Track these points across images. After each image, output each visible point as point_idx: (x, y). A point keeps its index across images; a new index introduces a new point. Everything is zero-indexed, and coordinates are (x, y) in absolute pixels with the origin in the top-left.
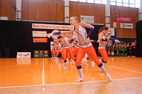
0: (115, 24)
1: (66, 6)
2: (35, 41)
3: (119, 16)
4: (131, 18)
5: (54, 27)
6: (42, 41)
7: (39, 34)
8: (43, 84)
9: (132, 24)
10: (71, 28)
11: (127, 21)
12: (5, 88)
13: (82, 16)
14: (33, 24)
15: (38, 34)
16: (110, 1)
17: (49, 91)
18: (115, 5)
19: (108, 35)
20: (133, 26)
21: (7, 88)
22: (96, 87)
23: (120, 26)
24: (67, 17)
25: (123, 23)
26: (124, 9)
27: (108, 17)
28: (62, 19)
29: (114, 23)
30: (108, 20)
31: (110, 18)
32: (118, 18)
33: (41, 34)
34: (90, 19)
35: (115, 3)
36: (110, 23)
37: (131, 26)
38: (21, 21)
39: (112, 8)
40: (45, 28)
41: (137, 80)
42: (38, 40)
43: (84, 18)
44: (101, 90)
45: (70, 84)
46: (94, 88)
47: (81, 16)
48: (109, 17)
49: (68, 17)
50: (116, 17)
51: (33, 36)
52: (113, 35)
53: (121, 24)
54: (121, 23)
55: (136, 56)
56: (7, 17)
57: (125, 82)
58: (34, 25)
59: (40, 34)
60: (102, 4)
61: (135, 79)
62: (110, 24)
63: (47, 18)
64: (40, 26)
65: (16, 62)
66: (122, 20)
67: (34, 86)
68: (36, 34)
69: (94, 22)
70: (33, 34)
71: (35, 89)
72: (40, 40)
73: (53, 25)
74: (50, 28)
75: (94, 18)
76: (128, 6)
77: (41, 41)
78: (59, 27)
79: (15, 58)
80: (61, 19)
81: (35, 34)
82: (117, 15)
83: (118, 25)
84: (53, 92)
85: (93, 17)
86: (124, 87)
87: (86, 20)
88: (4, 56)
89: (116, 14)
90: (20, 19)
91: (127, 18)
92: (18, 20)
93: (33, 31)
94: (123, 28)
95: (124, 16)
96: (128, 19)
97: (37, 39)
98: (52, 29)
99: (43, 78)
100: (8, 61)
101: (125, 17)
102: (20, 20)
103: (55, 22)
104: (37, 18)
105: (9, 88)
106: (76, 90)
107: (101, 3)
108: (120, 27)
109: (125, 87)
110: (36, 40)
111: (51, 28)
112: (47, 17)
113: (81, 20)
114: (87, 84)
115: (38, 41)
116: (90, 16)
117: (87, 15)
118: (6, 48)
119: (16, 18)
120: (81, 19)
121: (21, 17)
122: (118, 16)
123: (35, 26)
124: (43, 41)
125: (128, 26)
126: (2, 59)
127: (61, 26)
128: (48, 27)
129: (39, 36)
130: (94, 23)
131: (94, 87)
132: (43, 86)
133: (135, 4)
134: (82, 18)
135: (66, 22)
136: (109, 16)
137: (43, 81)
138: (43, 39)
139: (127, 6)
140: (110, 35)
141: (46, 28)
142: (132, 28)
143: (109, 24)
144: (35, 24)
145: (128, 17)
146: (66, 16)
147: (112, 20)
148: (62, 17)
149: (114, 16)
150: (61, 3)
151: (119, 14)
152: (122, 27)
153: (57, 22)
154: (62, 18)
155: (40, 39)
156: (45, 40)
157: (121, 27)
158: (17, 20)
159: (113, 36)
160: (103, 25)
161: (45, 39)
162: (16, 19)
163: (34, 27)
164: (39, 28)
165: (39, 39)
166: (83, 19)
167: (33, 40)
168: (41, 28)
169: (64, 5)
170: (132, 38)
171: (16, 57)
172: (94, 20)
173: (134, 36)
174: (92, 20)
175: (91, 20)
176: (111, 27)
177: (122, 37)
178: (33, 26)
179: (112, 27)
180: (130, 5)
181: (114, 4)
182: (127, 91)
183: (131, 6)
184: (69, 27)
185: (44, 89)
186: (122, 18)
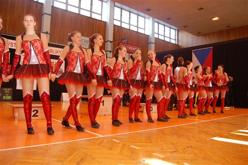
1: (45, 13)
4: (139, 48)
11: (133, 50)
16: (114, 19)
18: (120, 25)
24: (47, 32)
25: (129, 53)
26: (132, 33)
30: (109, 46)
32: (122, 45)
34: (83, 41)
35: (120, 22)
39: (116, 29)
48: (111, 42)
49: (49, 32)
60: (103, 20)
62: (112, 53)
76: (136, 31)
82: (124, 41)
89: (123, 39)
91: (134, 47)
95: (131, 43)
101: (132, 45)
107: (100, 19)
112: (7, 26)
133: (144, 29)
136: (112, 40)
139: (135, 29)
143: (110, 52)
145: (136, 46)
146: (44, 30)
150: (37, 6)
151: (127, 40)
169: (42, 12)
172: (88, 44)
174: (86, 43)
175: (84, 43)
180: (139, 29)
181: (118, 24)
183: (140, 31)
186: (128, 47)
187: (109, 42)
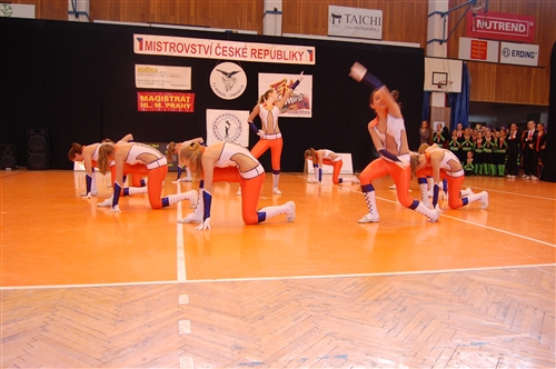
0: (465, 46)
2: (143, 106)
3: (485, 12)
4: (532, 24)
5: (219, 51)
6: (172, 105)
7: (161, 78)
8: (182, 277)
9: (535, 48)
10: (287, 56)
11: (514, 32)
12: (37, 291)
13: (333, 9)
14: (136, 36)
15: (156, 78)
17: (204, 308)
19: (435, 88)
20: (536, 56)
21: (43, 290)
22: (386, 296)
23: (485, 51)
24: (276, 10)
25: (500, 41)
27: (438, 13)
28: (254, 19)
29: (461, 39)
30: (437, 28)
31: (447, 17)
32: (479, 21)
33: (169, 79)
34: (367, 20)
36: (448, 41)
37: (528, 55)
38: (90, 25)
40: (184, 54)
41: (543, 273)
42: (159, 103)
43: (344, 18)
44: (404, 310)
45: (286, 281)
46: (376, 300)
47: (330, 7)
48: (442, 15)
49: (280, 9)
50: (474, 15)
51: (138, 86)
52: (456, 87)
53: (492, 46)
54: (489, 42)
55: (542, 179)
56: (33, 7)
57: (498, 281)
58: (140, 40)
59: (165, 79)
61: (536, 269)
62: (445, 45)
63: (192, 14)
64: (163, 46)
65: (74, 185)
66: (497, 30)
67: (146, 286)
68: (151, 78)
69: (383, 33)
70: (137, 78)
71: (149, 296)
72: (163, 103)
73: (215, 43)
74: (203, 56)
75: (381, 16)
77: (167, 105)
78: (241, 52)
79: (68, 172)
80: (250, 20)
81: (143, 78)
82: (475, 9)
83: (479, 51)
84: (219, 312)
85: (379, 14)
86: (493, 302)
87: (349, 25)
88: (23, 160)
89: (474, 3)
90: (84, 13)
91: (515, 23)
92: (77, 17)
93: (137, 66)
94: (499, 64)
95: (504, 11)
96: (518, 28)
97: (151, 98)
98: (214, 56)
99: (181, 254)
100: (39, 182)
101: (507, 16)
102: (83, 19)
103: (223, 30)
104: (152, 12)
105: (51, 290)
106: (309, 306)
108: (484, 56)
109: (496, 300)
110: (150, 103)
111: (208, 56)
112: (192, 9)
113: (330, 24)
114: (350, 283)
115: (158, 106)
116: (368, 8)
117: (355, 6)
118: (32, 132)
119: (71, 9)
120: (331, 18)
121: (91, 8)
122: (480, 13)
123: (144, 44)
124: (178, 105)
125: (519, 54)
126: (17, 172)
127: (250, 45)
128: (197, 48)
129: (160, 87)
130: (383, 39)
131: (378, 294)
132: (182, 285)
134: (334, 16)
135: (268, 31)
136: (445, 9)
137: (179, 264)
138: (177, 98)
140: (444, 89)
141: (190, 55)
142: (534, 62)
143: (441, 42)
144: (147, 38)
145: (522, 17)
146: (269, 6)
147: (453, 26)
148: (254, 8)
149: (462, 11)
151: (484, 5)
152: (492, 57)
153: (234, 31)
154: (254, 13)
155: (166, 98)
156: (183, 102)
157: (488, 60)
158: (72, 18)
159: (455, 94)
160: (418, 46)
161: (183, 99)
162: (70, 13)
163: (141, 49)
164: (163, 53)
165: (159, 98)
166: (336, 20)
167: (135, 102)
168: (168, 53)
170: (531, 103)
171: (71, 167)
172: (380, 28)
173: (538, 96)
174: (374, 26)
175: (370, 26)
176: (448, 58)
177: (492, 99)
178: (137, 44)
179: (452, 54)
182: (505, 315)
184: (279, 53)
185: (184, 299)
186: (495, 23)
187: (438, 16)
